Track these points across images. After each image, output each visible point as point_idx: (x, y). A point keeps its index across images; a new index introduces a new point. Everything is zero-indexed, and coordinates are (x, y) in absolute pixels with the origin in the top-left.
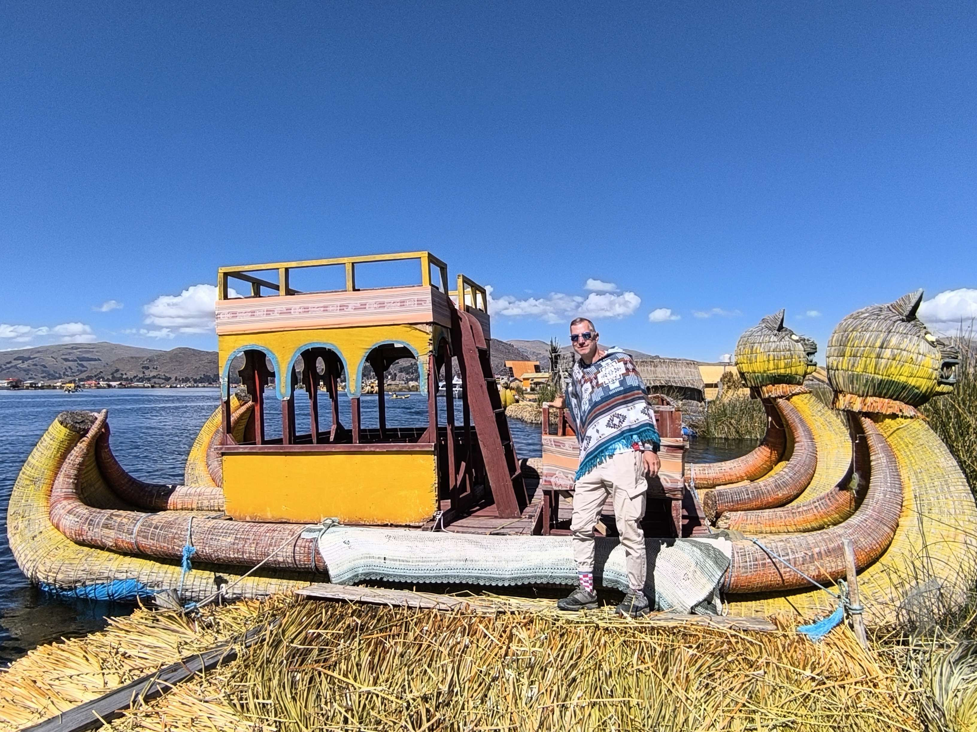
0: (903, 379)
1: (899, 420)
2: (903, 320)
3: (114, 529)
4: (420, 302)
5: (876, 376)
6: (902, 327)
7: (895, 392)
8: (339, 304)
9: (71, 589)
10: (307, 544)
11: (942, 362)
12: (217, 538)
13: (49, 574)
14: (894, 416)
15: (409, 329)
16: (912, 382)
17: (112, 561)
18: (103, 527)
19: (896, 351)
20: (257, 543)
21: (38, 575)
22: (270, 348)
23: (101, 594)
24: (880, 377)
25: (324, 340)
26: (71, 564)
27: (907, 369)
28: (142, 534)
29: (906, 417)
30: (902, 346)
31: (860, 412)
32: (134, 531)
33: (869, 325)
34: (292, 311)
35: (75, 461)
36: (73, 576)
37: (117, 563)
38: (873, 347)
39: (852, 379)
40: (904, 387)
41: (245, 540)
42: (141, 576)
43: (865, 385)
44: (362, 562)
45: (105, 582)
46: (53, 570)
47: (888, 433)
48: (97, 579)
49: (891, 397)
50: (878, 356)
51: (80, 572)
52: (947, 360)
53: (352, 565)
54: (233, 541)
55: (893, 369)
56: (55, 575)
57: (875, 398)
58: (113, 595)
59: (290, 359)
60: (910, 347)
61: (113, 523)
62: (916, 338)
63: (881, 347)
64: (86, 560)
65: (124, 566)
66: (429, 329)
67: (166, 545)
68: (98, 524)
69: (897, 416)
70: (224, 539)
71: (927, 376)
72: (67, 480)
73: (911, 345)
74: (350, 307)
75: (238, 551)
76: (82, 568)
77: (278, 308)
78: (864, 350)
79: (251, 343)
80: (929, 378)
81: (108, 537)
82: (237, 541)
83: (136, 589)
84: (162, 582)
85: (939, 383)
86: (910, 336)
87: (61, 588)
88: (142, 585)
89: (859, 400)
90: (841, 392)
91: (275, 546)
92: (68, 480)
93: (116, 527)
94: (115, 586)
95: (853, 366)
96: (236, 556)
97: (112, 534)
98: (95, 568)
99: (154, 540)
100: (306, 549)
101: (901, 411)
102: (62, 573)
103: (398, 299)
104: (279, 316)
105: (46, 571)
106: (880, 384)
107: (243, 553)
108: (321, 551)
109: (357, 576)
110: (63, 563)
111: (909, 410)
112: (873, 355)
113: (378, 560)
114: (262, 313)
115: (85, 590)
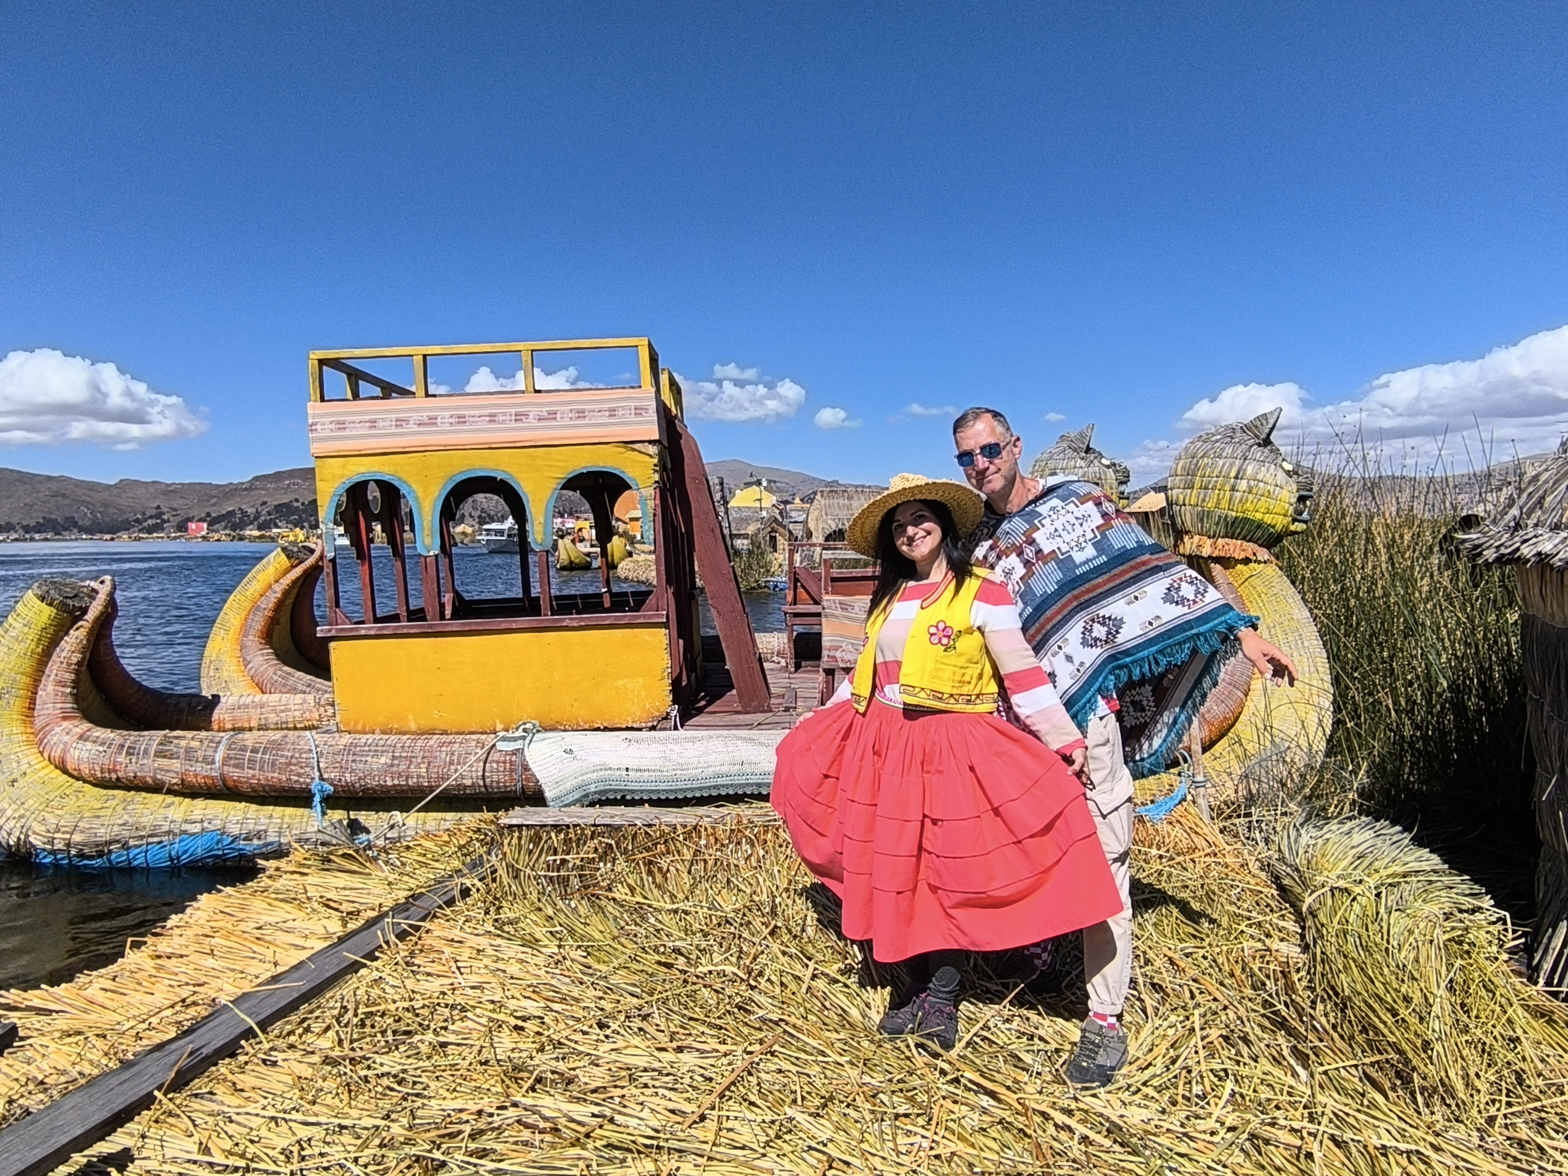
0: (1259, 516)
1: (1252, 565)
2: (1259, 445)
3: (178, 758)
4: (639, 411)
5: (1230, 513)
6: (1258, 453)
7: (1250, 531)
8: (513, 411)
9: (100, 854)
10: (508, 758)
11: (1297, 495)
12: (364, 759)
13: (56, 835)
14: (1246, 561)
15: (623, 450)
16: (1268, 519)
17: (172, 808)
18: (155, 756)
19: (1252, 483)
20: (429, 763)
21: (31, 839)
22: (404, 476)
23: (157, 857)
24: (1234, 514)
25: (491, 464)
26: (98, 817)
27: (1263, 504)
28: (232, 762)
29: (1259, 562)
30: (1259, 477)
31: (1210, 557)
32: (217, 759)
33: (1223, 449)
34: (439, 421)
35: (70, 658)
36: (103, 834)
37: (182, 809)
38: (1227, 477)
39: (1202, 517)
40: (1259, 525)
41: (410, 759)
42: (228, 825)
43: (1217, 524)
44: (594, 776)
45: (164, 839)
46: (63, 829)
47: (1240, 582)
48: (150, 836)
49: (1244, 539)
50: (1233, 489)
51: (116, 828)
52: (1302, 493)
53: (579, 780)
54: (389, 761)
55: (1248, 504)
56: (68, 836)
57: (1227, 540)
58: (178, 858)
59: (436, 494)
60: (1269, 478)
61: (175, 750)
62: (1273, 466)
63: (1236, 478)
64: (124, 809)
65: (196, 812)
66: (653, 450)
67: (276, 775)
68: (146, 751)
69: (1250, 561)
70: (375, 760)
71: (1283, 512)
72: (61, 689)
73: (1268, 475)
74: (531, 417)
75: (400, 776)
76: (121, 822)
77: (416, 416)
78: (1216, 482)
79: (372, 470)
80: (1285, 515)
81: (167, 771)
82: (396, 762)
83: (220, 846)
84: (266, 832)
85: (1294, 520)
86: (1267, 464)
87: (81, 855)
88: (230, 839)
89: (1209, 542)
90: (1187, 533)
91: (459, 764)
92: (63, 689)
93: (182, 756)
94: (183, 844)
95: (1204, 500)
96: (396, 782)
97: (175, 765)
98: (142, 820)
99: (254, 769)
100: (508, 765)
101: (1254, 554)
102: (82, 832)
103: (606, 406)
104: (416, 428)
105: (49, 831)
106: (1233, 523)
107: (407, 778)
108: (531, 766)
109: (587, 796)
110: (82, 817)
111: (1263, 554)
112: (1227, 488)
113: (618, 773)
114: (389, 423)
115: (128, 854)
